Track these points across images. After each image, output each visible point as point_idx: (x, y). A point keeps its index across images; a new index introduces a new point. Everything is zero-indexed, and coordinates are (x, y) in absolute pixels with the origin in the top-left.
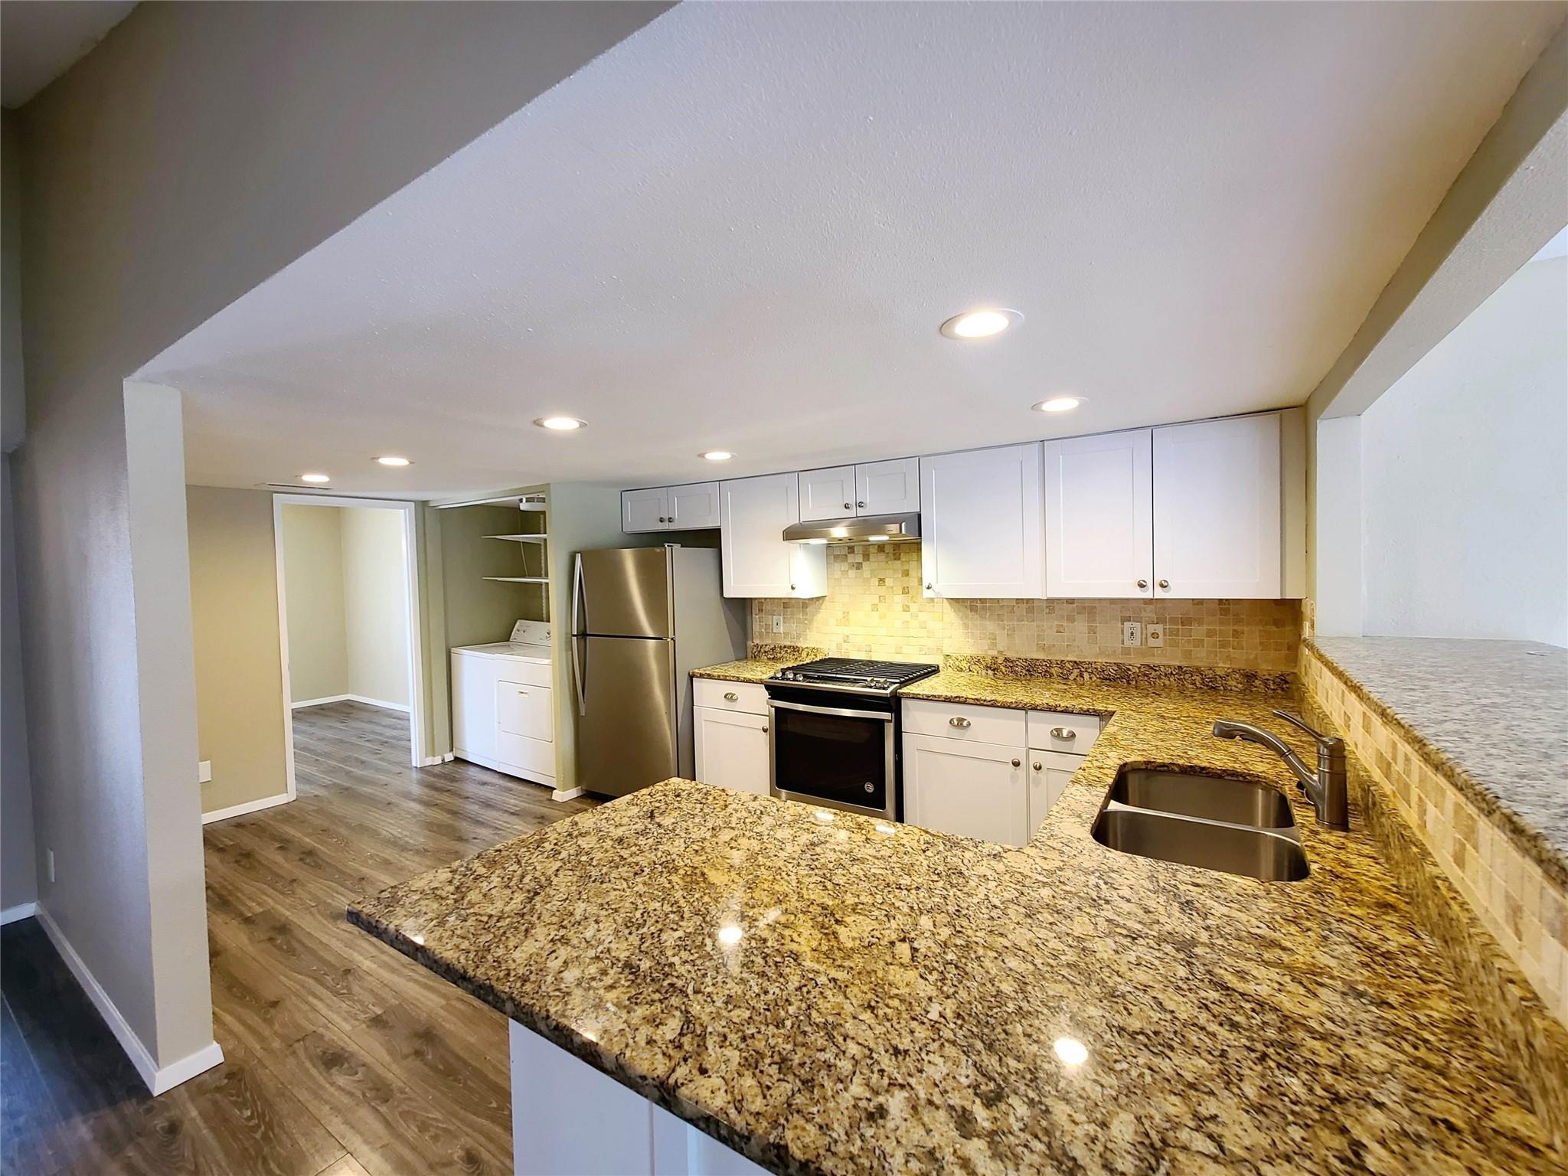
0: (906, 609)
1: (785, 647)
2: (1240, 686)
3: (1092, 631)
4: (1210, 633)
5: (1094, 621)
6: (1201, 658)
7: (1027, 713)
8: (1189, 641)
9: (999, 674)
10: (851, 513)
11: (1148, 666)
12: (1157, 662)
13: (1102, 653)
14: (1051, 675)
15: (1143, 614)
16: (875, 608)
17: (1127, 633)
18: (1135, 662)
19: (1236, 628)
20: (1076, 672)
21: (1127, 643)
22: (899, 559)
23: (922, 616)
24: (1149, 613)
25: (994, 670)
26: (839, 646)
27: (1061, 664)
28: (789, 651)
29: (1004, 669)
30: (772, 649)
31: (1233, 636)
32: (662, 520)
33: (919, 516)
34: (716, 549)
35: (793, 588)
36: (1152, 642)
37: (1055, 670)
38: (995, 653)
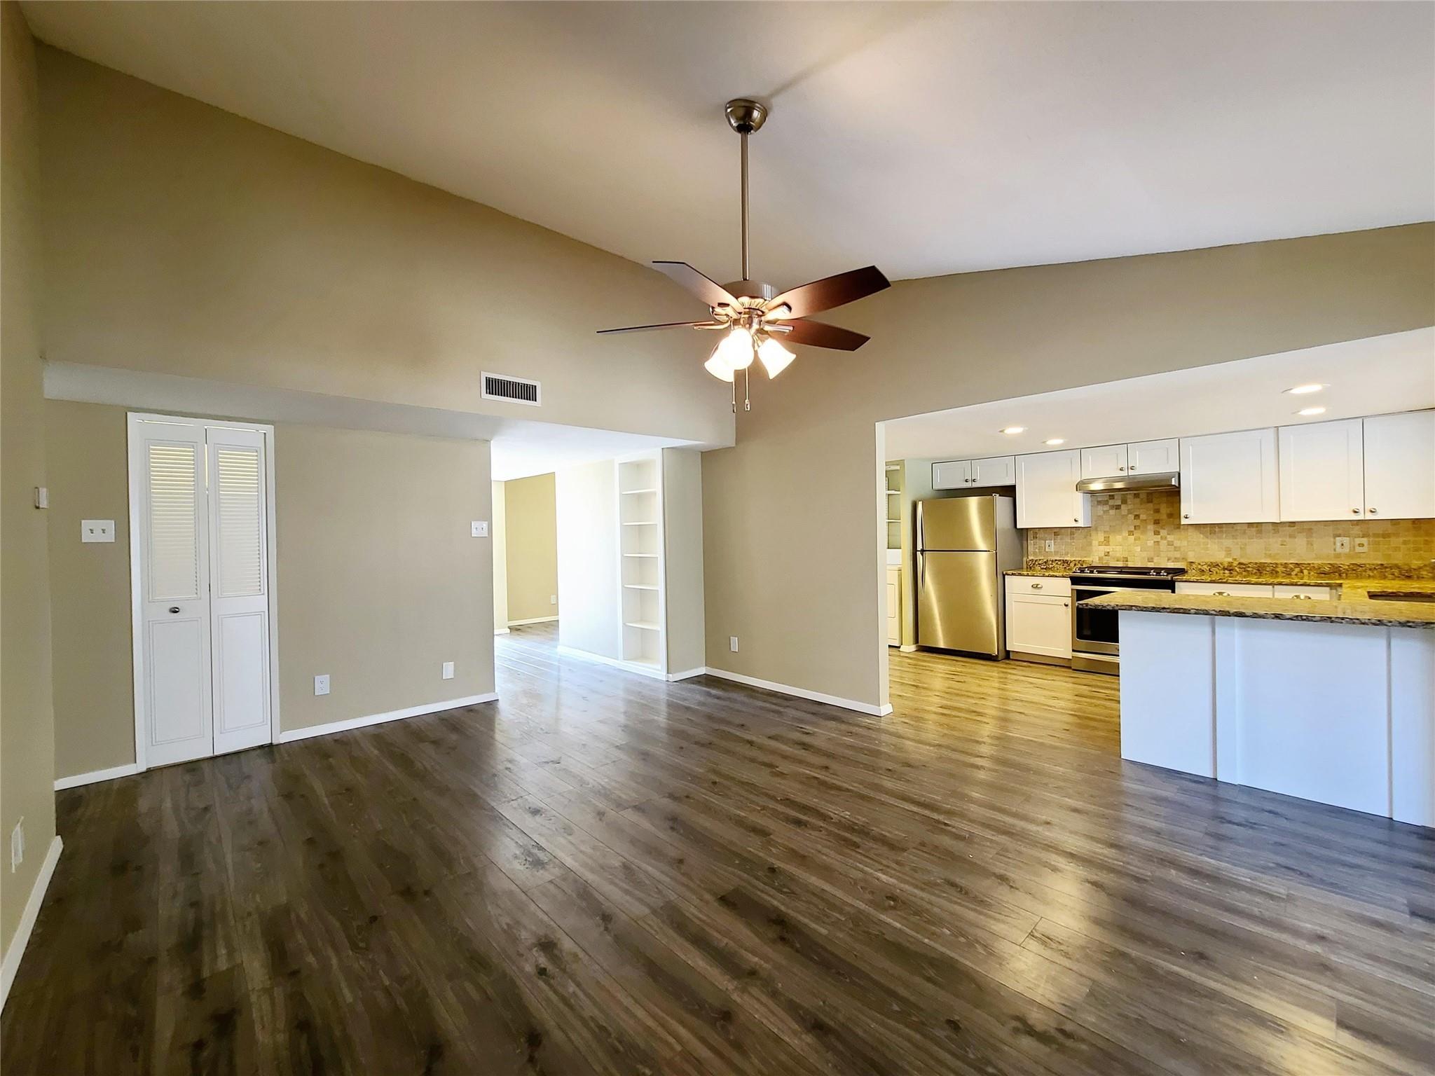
0: (1157, 533)
1: (1056, 560)
2: (1430, 574)
3: (1310, 544)
4: (1405, 543)
5: (1311, 537)
6: (1399, 558)
7: (1273, 587)
8: (1388, 549)
9: (1235, 573)
10: (1124, 474)
11: (1356, 564)
12: (1363, 562)
13: (1317, 558)
14: (1277, 572)
15: (1352, 532)
16: (1131, 533)
17: (1338, 544)
18: (1345, 563)
19: (1427, 538)
20: (1297, 570)
21: (1339, 550)
22: (1152, 502)
23: (1170, 538)
24: (1356, 530)
25: (1230, 570)
26: (1100, 559)
27: (1285, 565)
28: (1059, 563)
29: (1238, 570)
30: (1045, 562)
31: (1425, 544)
32: (966, 481)
33: (1179, 474)
34: (1011, 498)
35: (1076, 521)
36: (1358, 549)
37: (1280, 569)
38: (1230, 560)
